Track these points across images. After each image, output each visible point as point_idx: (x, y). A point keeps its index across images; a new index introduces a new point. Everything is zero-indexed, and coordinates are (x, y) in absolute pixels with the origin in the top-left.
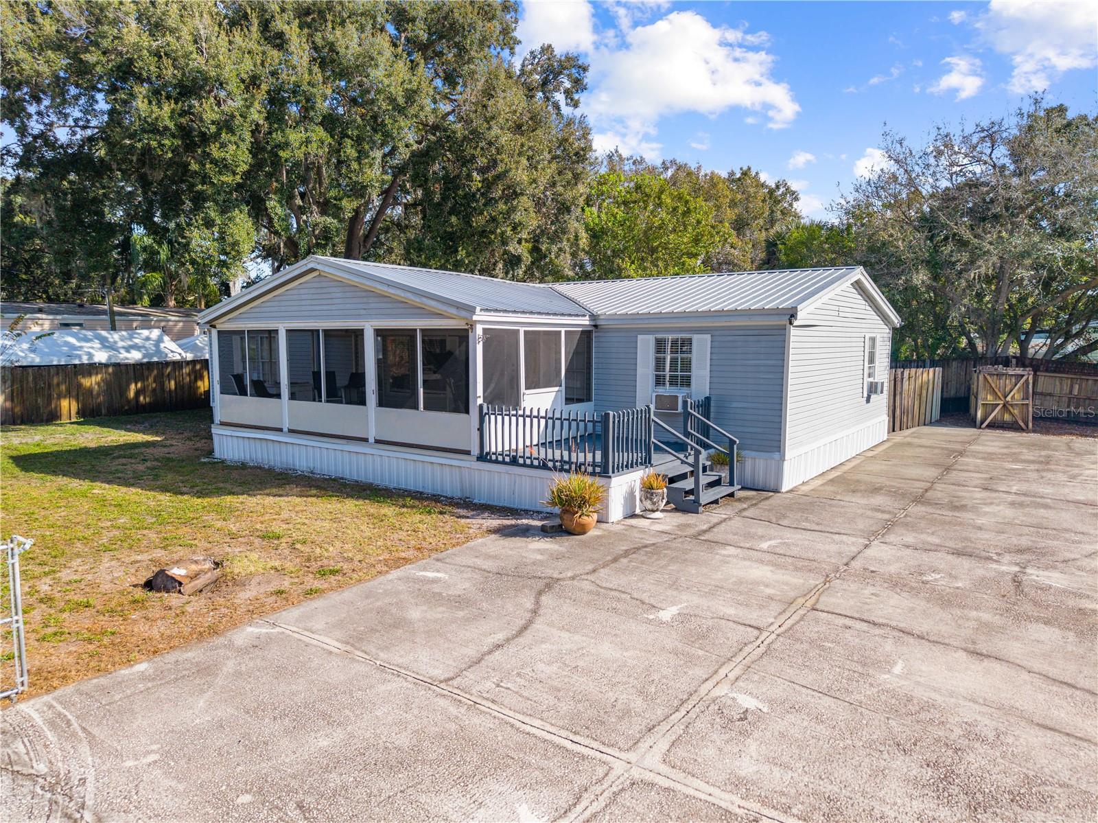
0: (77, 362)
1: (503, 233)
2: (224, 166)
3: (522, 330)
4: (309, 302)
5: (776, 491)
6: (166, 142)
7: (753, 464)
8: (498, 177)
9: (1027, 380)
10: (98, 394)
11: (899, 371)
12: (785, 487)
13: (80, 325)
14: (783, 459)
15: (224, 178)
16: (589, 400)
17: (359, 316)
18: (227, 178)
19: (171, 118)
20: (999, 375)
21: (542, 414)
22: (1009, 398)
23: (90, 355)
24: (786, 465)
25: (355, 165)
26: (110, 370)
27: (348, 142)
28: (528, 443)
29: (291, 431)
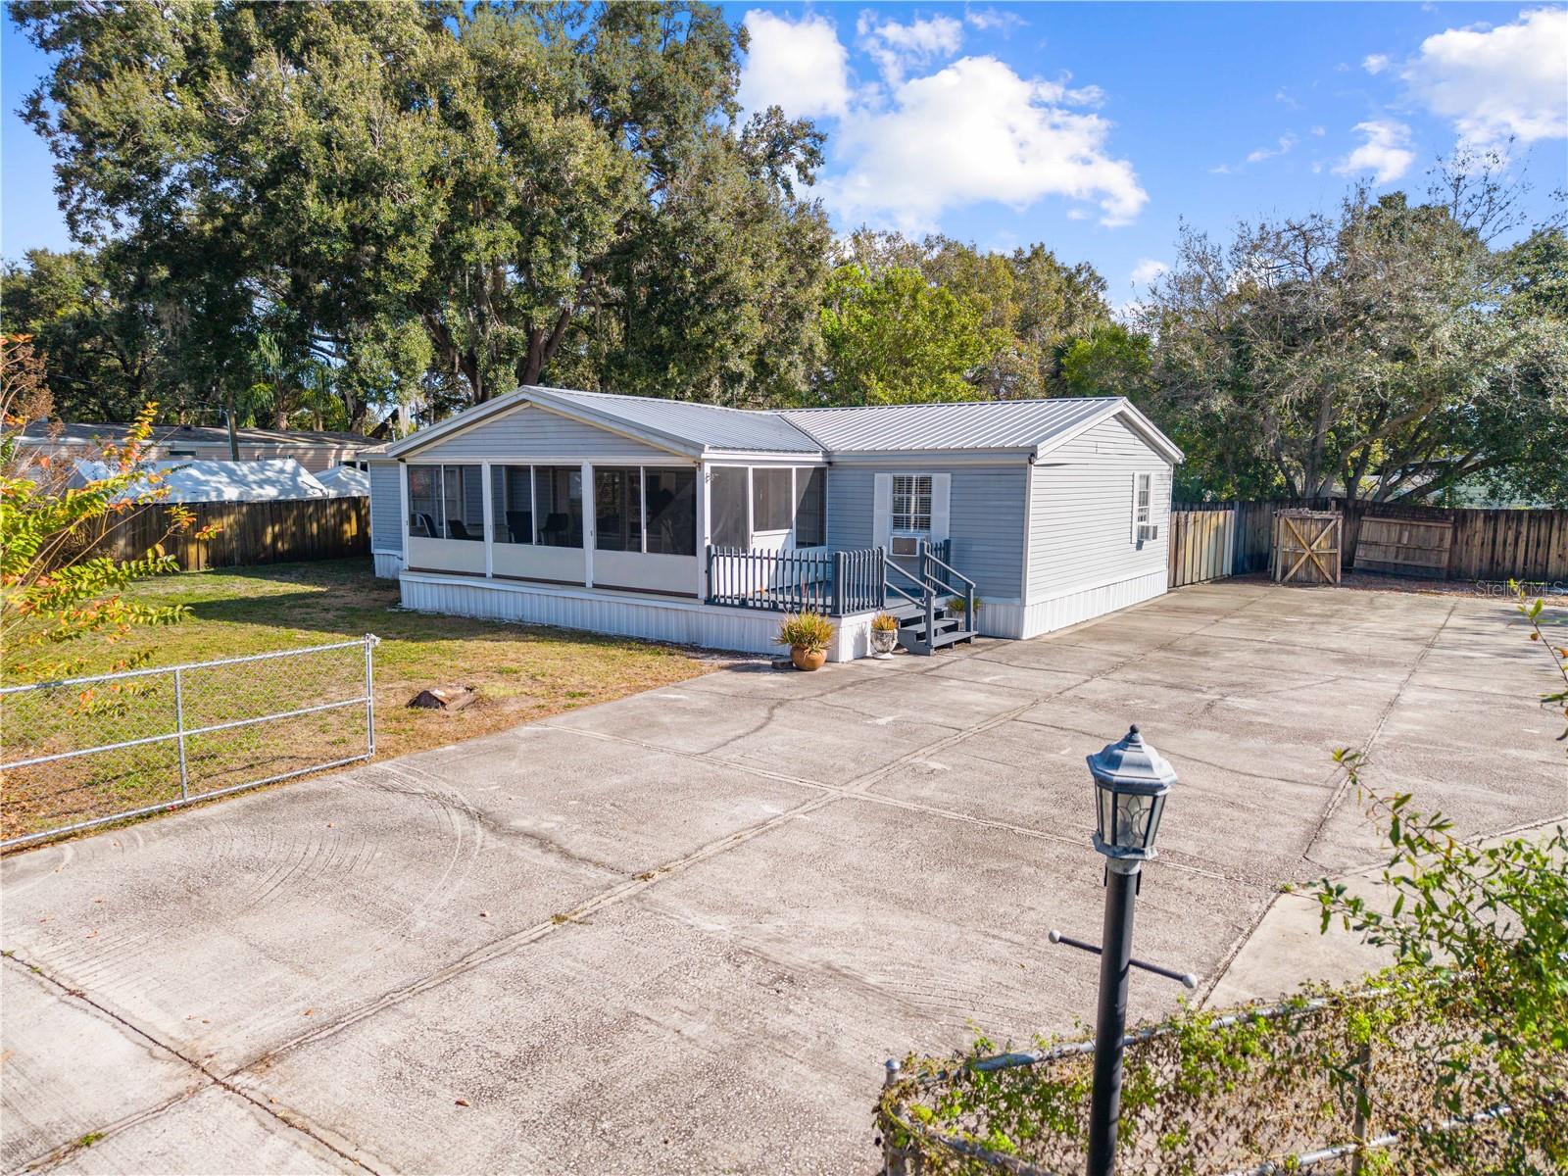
0: (204, 499)
1: (722, 347)
2: (400, 272)
3: (751, 468)
4: (518, 436)
5: (1017, 638)
6: (337, 246)
7: (994, 611)
8: (719, 280)
9: (1336, 526)
10: (231, 540)
11: (1183, 514)
12: (1028, 633)
13: (192, 453)
14: (1023, 605)
15: (401, 287)
16: (822, 543)
17: (575, 452)
18: (404, 287)
19: (344, 219)
20: (1303, 520)
21: (773, 555)
22: (1314, 547)
23: (220, 492)
24: (1027, 611)
25: (548, 268)
26: (244, 509)
27: (540, 240)
28: (758, 588)
29: (495, 576)
